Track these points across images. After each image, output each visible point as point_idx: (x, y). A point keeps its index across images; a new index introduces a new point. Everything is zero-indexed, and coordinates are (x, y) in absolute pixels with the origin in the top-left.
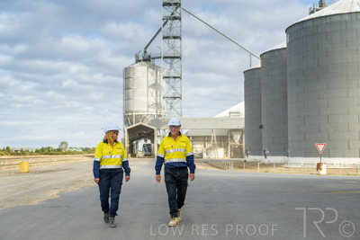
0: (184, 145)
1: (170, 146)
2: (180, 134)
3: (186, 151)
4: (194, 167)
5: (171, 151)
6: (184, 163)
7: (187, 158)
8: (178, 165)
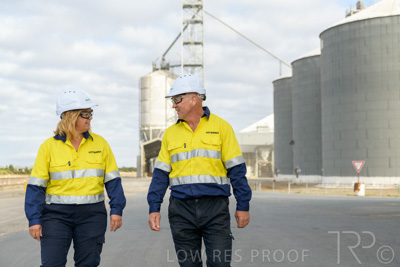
0: (216, 139)
1: (181, 144)
2: (206, 113)
3: (220, 154)
4: (248, 193)
5: (183, 156)
6: (213, 186)
7: (230, 172)
8: (196, 193)
